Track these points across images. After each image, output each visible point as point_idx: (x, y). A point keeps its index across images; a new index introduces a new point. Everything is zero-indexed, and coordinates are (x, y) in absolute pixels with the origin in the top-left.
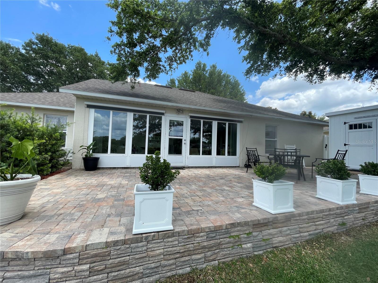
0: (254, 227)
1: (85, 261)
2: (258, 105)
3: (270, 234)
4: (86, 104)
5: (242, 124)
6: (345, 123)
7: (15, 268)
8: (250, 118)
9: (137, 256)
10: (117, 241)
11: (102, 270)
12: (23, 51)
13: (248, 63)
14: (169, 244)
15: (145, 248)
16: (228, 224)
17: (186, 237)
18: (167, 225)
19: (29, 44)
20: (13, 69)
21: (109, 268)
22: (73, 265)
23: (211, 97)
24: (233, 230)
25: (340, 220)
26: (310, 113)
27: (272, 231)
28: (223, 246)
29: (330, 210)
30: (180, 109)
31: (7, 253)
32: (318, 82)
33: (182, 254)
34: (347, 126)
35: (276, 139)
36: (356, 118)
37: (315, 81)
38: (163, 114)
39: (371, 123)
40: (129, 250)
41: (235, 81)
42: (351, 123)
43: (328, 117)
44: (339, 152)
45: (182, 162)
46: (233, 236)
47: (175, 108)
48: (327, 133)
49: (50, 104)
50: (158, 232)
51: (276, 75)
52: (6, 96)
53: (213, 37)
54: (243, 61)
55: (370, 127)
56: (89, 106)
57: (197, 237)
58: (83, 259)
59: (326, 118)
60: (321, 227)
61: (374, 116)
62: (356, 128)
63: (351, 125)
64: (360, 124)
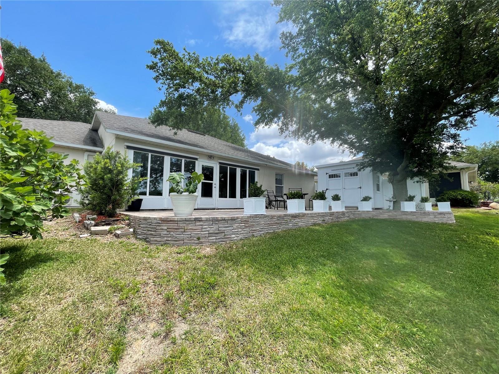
2: (253, 150)
4: (125, 145)
5: (259, 171)
6: (327, 174)
8: (266, 167)
9: (257, 223)
11: (247, 227)
13: (257, 115)
22: (240, 223)
23: (225, 144)
25: (322, 219)
26: (303, 164)
29: (319, 213)
30: (211, 156)
32: (311, 144)
34: (328, 175)
35: (283, 186)
36: (332, 170)
37: (309, 143)
38: (197, 159)
39: (340, 174)
41: (234, 124)
42: (330, 174)
43: (317, 168)
45: (213, 205)
47: (207, 154)
48: (317, 182)
51: (286, 136)
53: (246, 102)
54: (253, 112)
55: (340, 177)
56: (129, 147)
58: (242, 221)
59: (316, 170)
60: (316, 221)
61: (341, 169)
62: (332, 177)
63: (330, 175)
64: (335, 175)
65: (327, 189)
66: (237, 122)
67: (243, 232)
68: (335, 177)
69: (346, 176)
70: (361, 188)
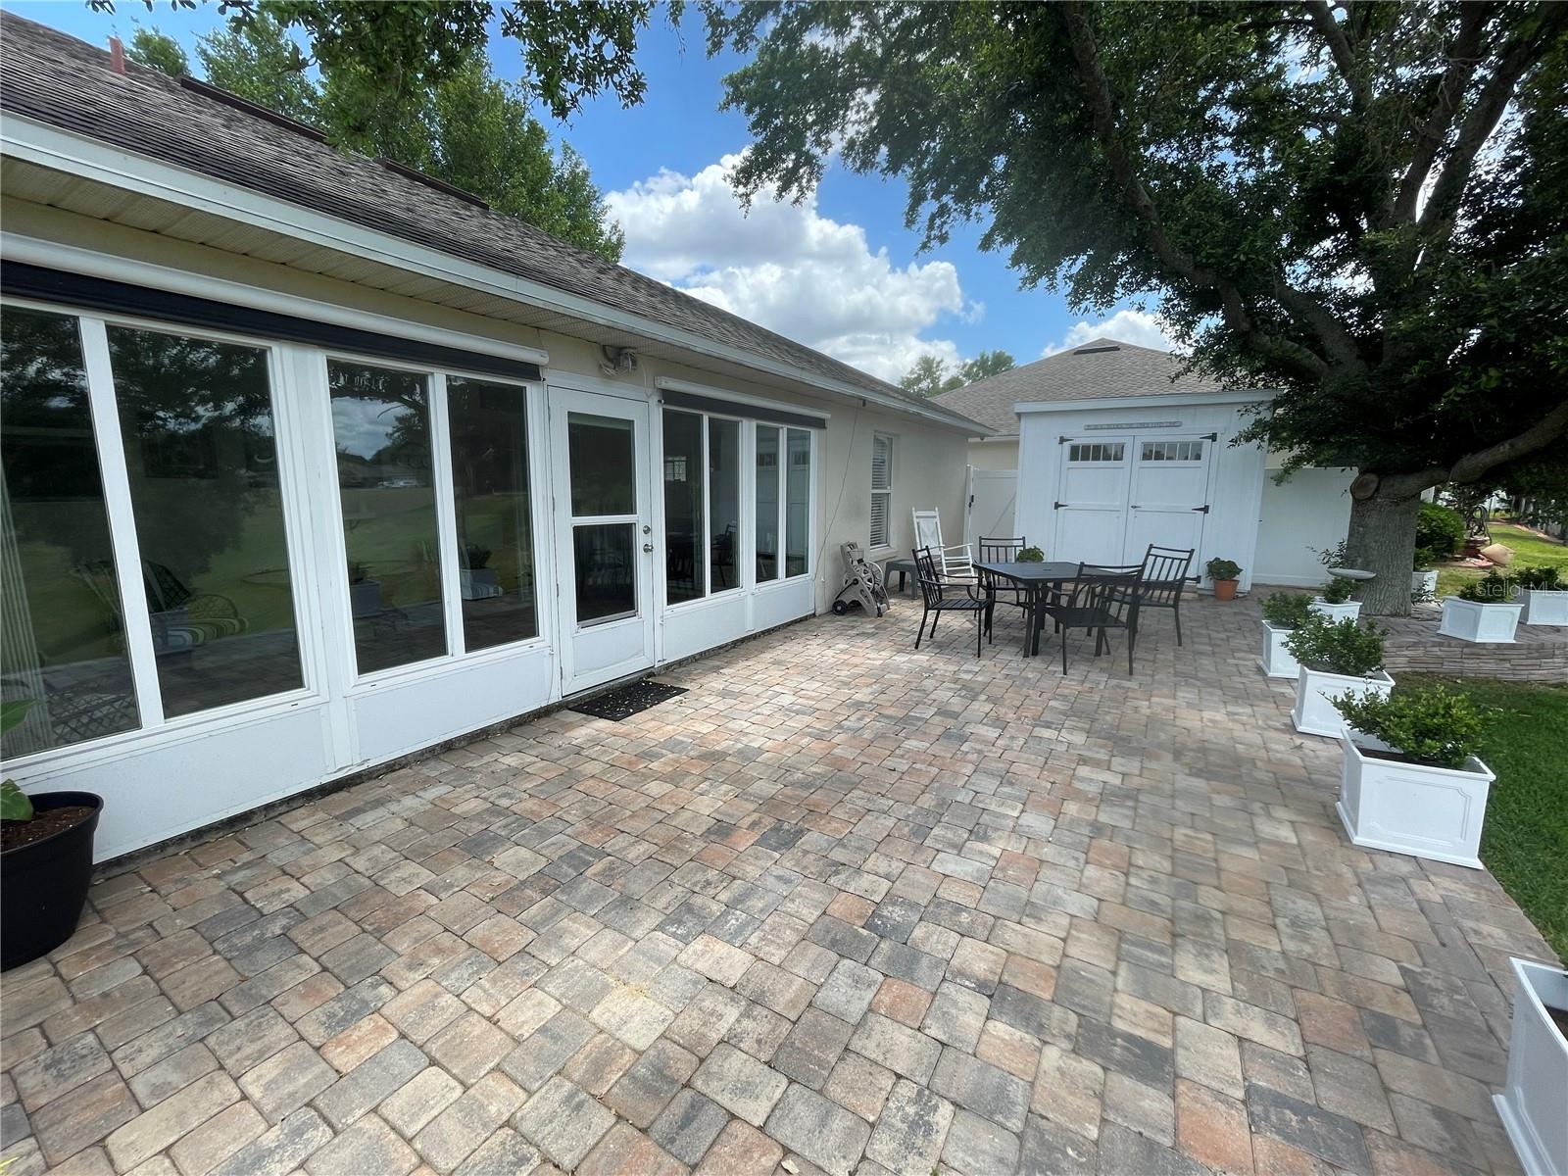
5: (823, 432)
6: (1062, 440)
30: (619, 349)
34: (1067, 446)
35: (888, 490)
36: (1088, 428)
39: (1123, 444)
42: (1075, 442)
44: (1153, 551)
45: (641, 652)
47: (603, 336)
55: (1118, 457)
61: (1130, 427)
62: (1085, 458)
63: (1075, 449)
64: (1097, 448)
65: (1057, 506)
66: (584, 167)
68: (1096, 458)
69: (1146, 457)
70: (1206, 509)
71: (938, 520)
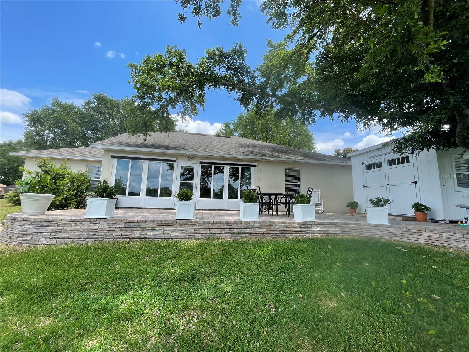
0: (158, 225)
1: (60, 226)
3: (169, 231)
4: (110, 156)
5: (256, 168)
6: (363, 163)
7: (34, 225)
9: (84, 228)
10: (76, 219)
11: (67, 231)
12: (84, 110)
14: (102, 225)
15: (89, 225)
16: (139, 220)
17: (112, 223)
18: (103, 216)
19: (87, 104)
20: (73, 126)
21: (70, 231)
22: (55, 226)
24: (142, 224)
25: (236, 230)
27: (172, 229)
28: (134, 232)
30: (190, 156)
31: (31, 218)
33: (108, 231)
34: (365, 165)
35: (299, 183)
38: (175, 161)
40: (81, 225)
46: (142, 228)
49: (92, 156)
50: (97, 218)
52: (61, 151)
55: (381, 166)
57: (119, 224)
58: (60, 224)
61: (382, 155)
62: (371, 168)
63: (367, 166)
64: (374, 164)
65: (364, 187)
67: (58, 236)
68: (374, 168)
69: (390, 164)
70: (415, 183)
71: (319, 193)
